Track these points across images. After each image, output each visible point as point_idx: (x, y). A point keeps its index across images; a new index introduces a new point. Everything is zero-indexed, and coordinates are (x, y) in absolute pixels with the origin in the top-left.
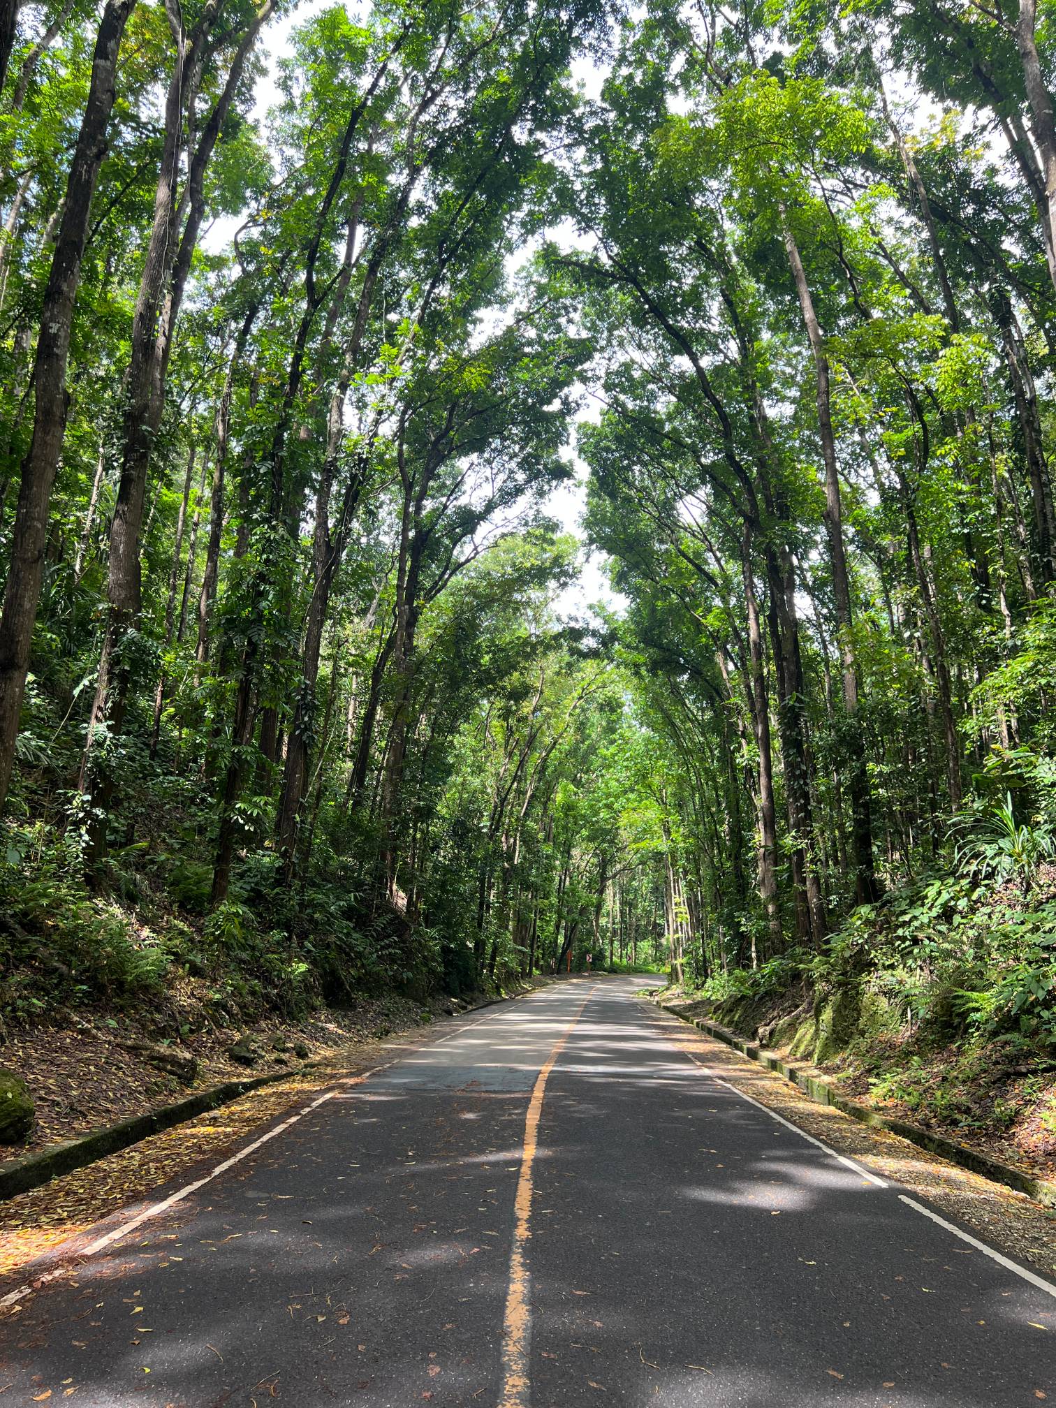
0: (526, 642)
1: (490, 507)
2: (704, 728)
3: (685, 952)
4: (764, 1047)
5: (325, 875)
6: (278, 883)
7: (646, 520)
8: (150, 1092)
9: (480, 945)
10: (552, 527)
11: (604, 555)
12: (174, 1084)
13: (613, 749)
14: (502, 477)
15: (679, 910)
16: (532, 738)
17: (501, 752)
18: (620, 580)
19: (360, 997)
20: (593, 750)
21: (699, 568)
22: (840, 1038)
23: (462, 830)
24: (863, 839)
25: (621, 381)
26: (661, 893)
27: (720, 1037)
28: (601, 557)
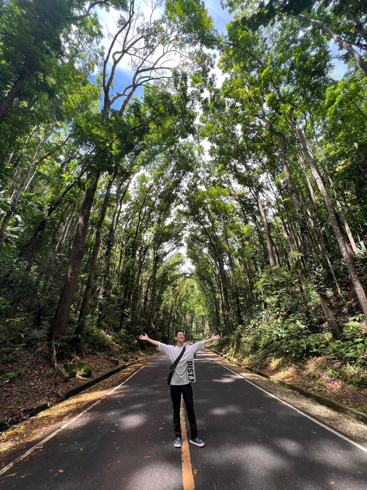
0: (176, 275)
1: (169, 251)
2: (210, 291)
3: (209, 335)
4: (224, 354)
5: (139, 322)
6: (131, 325)
7: (197, 252)
8: (111, 367)
9: (169, 335)
10: (180, 254)
11: (190, 259)
12: (115, 366)
13: (193, 295)
14: (171, 246)
15: (207, 326)
16: (178, 293)
17: (172, 297)
18: (193, 263)
19: (146, 347)
20: (189, 295)
21: (207, 261)
22: (237, 351)
23: (165, 312)
24: (239, 312)
25: (192, 230)
26: (203, 323)
27: (215, 352)
28: (189, 259)
